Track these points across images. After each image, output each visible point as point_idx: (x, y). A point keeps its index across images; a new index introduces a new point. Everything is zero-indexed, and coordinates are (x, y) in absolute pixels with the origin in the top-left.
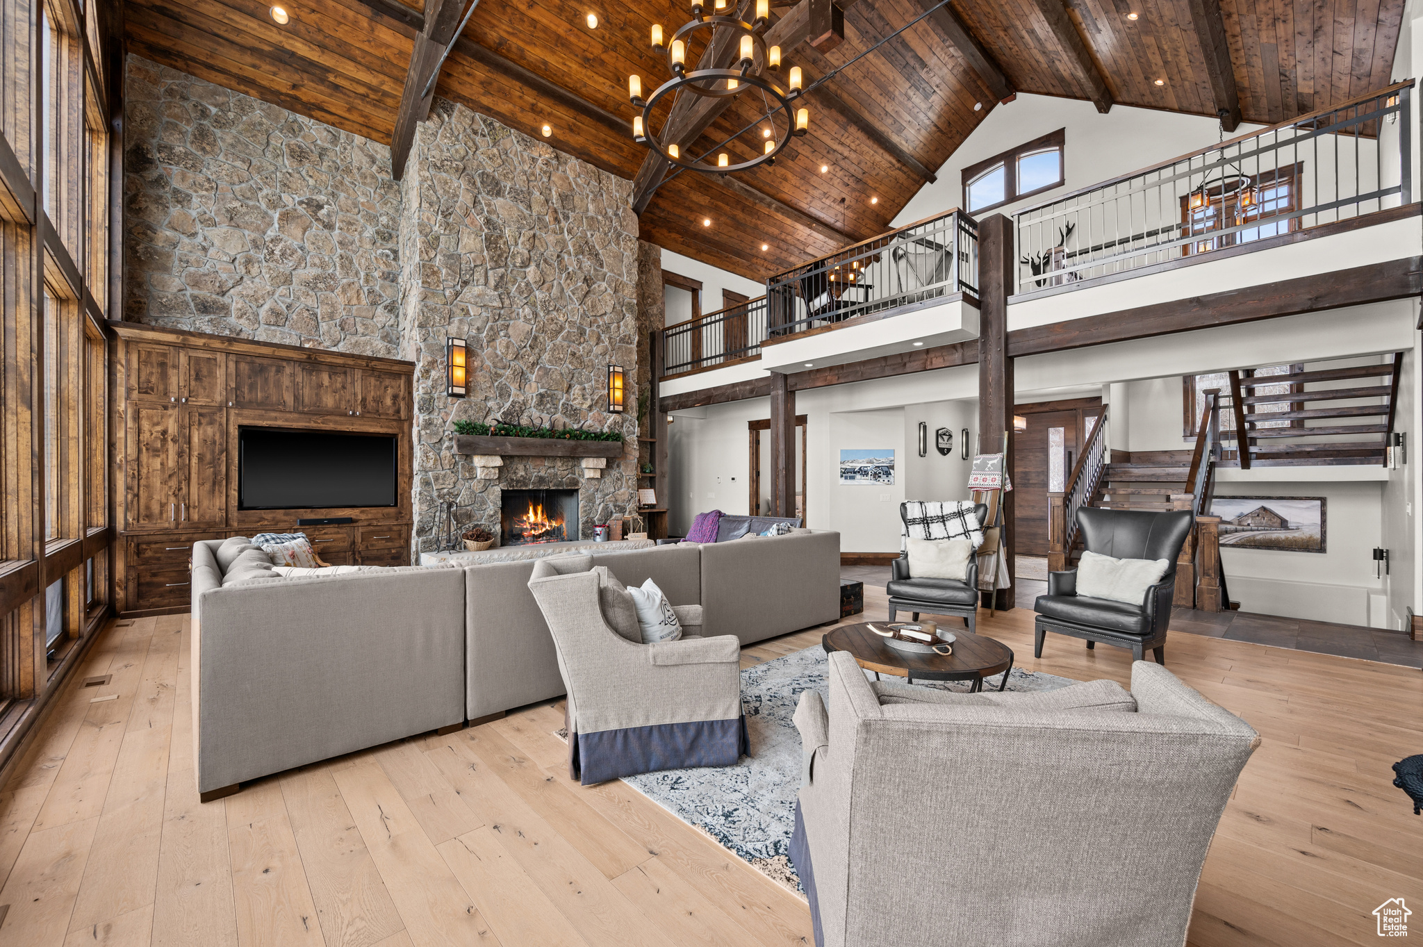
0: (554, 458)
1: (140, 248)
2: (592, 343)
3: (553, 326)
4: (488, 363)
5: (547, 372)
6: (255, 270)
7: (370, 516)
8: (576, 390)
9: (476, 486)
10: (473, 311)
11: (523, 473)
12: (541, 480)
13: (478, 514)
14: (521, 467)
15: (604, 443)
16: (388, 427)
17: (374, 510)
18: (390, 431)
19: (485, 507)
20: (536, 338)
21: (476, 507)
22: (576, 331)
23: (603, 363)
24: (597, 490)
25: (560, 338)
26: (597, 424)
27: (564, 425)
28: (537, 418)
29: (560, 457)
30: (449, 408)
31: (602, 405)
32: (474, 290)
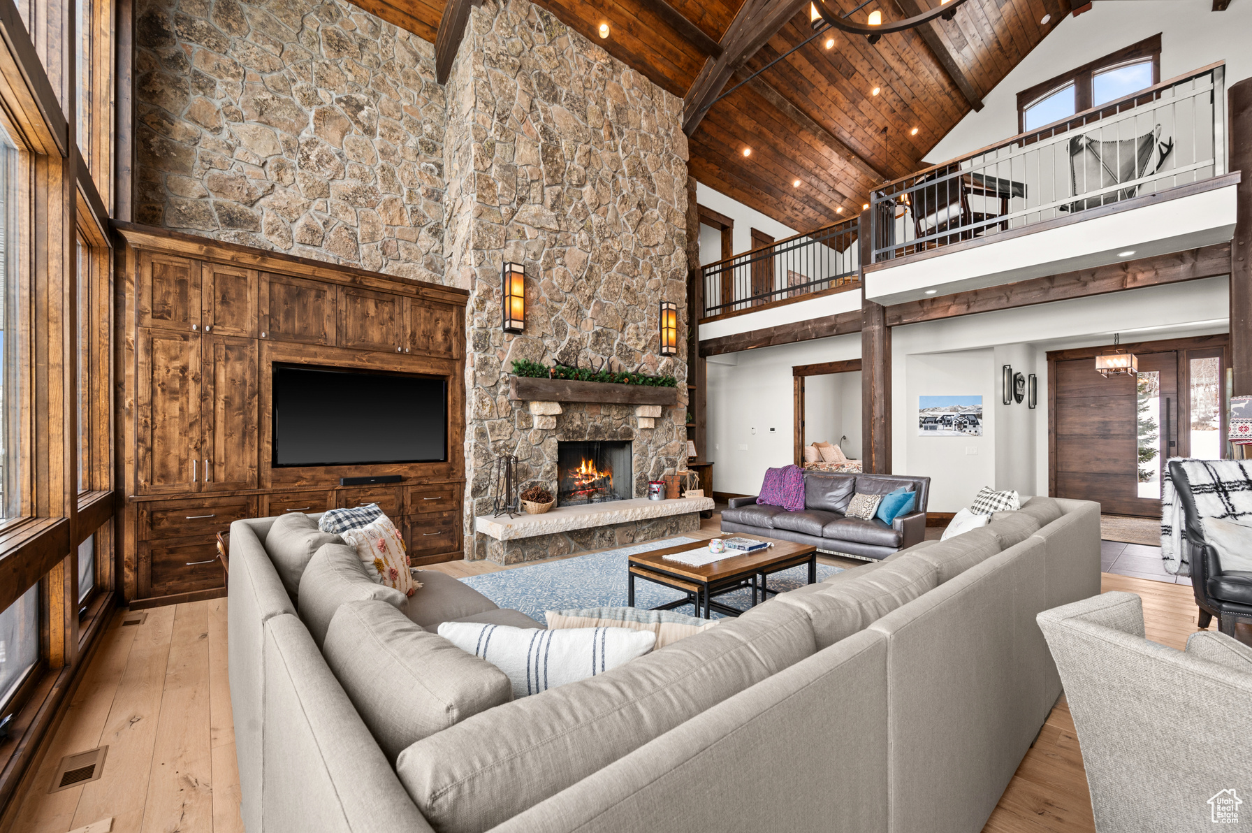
0: (611, 405)
1: (154, 141)
2: (646, 276)
3: (608, 256)
4: (545, 295)
5: (603, 307)
6: (287, 178)
7: (419, 473)
8: (630, 328)
9: (533, 437)
10: (529, 233)
11: (579, 423)
12: (597, 430)
13: (534, 470)
14: (577, 415)
15: (661, 388)
16: (439, 367)
17: (424, 466)
18: (441, 372)
19: (541, 461)
20: (591, 267)
21: (532, 461)
22: (630, 262)
23: (656, 300)
24: (650, 442)
25: (615, 270)
26: (650, 367)
27: (619, 368)
28: (594, 360)
29: (616, 405)
30: (505, 345)
31: (655, 347)
32: (531, 209)
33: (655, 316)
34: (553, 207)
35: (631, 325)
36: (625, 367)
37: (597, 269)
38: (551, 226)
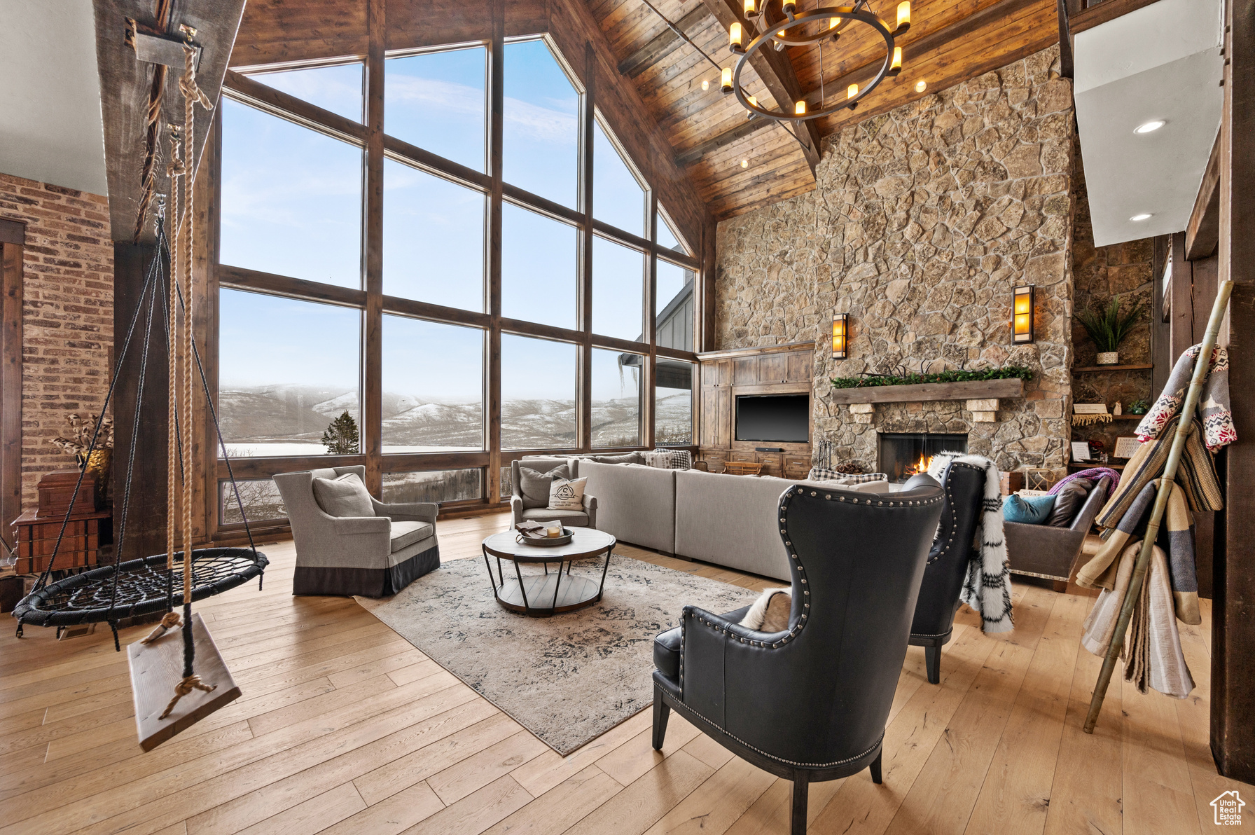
0: (933, 402)
2: (988, 271)
4: (867, 326)
5: (924, 320)
7: (792, 449)
8: (964, 329)
9: (856, 430)
10: (855, 286)
11: (899, 418)
12: (920, 424)
13: (858, 452)
14: (897, 412)
16: (803, 388)
17: (794, 444)
18: (804, 391)
19: (863, 447)
20: (914, 289)
21: (855, 446)
22: (963, 265)
23: (1005, 289)
24: (993, 436)
25: (943, 280)
26: (992, 361)
27: (946, 367)
28: (915, 365)
29: (940, 401)
30: (836, 368)
31: (1002, 338)
32: (855, 269)
33: (1003, 306)
34: (874, 259)
35: (965, 324)
36: (954, 365)
37: (921, 289)
38: (871, 274)
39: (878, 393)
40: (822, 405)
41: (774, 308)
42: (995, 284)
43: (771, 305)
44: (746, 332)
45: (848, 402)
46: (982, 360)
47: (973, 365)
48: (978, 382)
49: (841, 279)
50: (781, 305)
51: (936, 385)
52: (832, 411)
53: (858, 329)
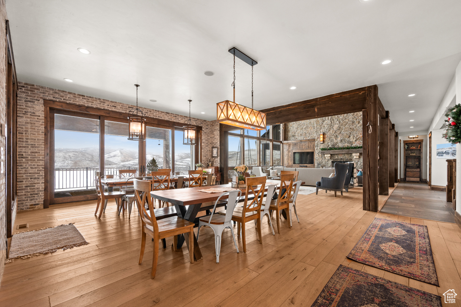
0: (345, 154)
2: (357, 124)
3: (345, 123)
4: (329, 135)
5: (343, 134)
7: (309, 166)
8: (352, 137)
9: (326, 161)
10: (326, 126)
11: (337, 158)
12: (341, 159)
14: (336, 156)
15: (358, 149)
16: (312, 150)
19: (328, 165)
20: (340, 127)
21: (326, 164)
22: (351, 122)
23: (361, 128)
24: (358, 161)
25: (347, 126)
26: (358, 144)
27: (348, 146)
28: (340, 145)
29: (346, 154)
30: (321, 146)
31: (360, 139)
32: (326, 122)
33: (360, 132)
34: (330, 119)
35: (352, 136)
36: (349, 145)
37: (342, 127)
38: (330, 123)
39: (332, 152)
40: (317, 155)
41: (303, 129)
42: (358, 127)
43: (302, 129)
44: (295, 135)
45: (324, 154)
46: (356, 144)
47: (354, 145)
48: (355, 149)
49: (322, 124)
50: (305, 129)
51: (345, 150)
52: (320, 156)
53: (326, 136)
